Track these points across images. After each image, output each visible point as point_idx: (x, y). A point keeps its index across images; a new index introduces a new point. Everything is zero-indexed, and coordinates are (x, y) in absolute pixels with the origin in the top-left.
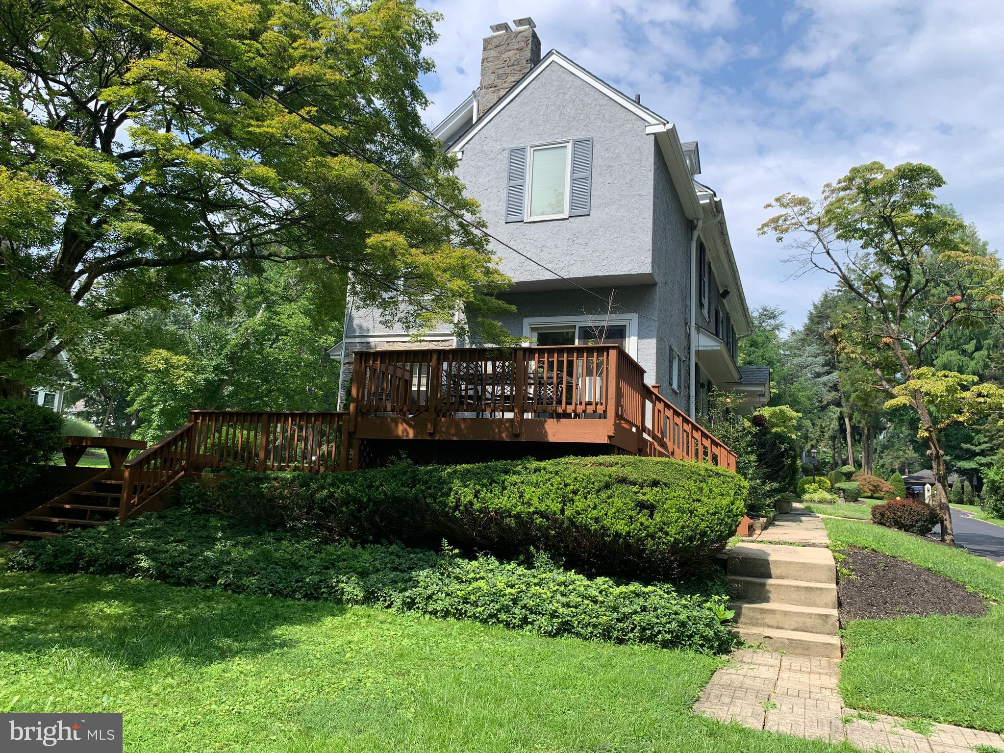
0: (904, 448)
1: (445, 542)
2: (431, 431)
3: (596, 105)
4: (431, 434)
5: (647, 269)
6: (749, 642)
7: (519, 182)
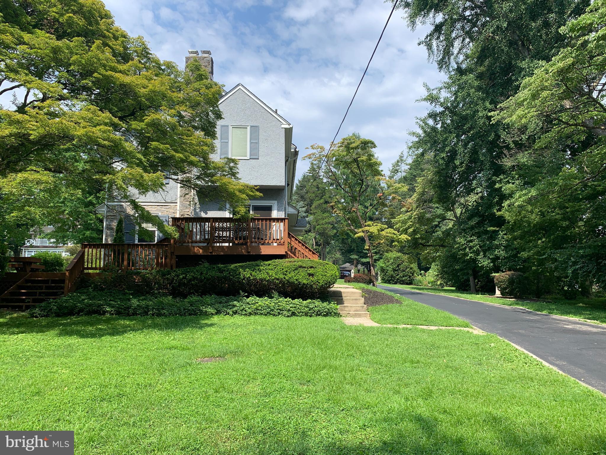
0: (335, 253)
1: (241, 291)
2: (211, 251)
3: (260, 112)
4: (211, 253)
5: (284, 184)
6: (343, 315)
7: (226, 141)
